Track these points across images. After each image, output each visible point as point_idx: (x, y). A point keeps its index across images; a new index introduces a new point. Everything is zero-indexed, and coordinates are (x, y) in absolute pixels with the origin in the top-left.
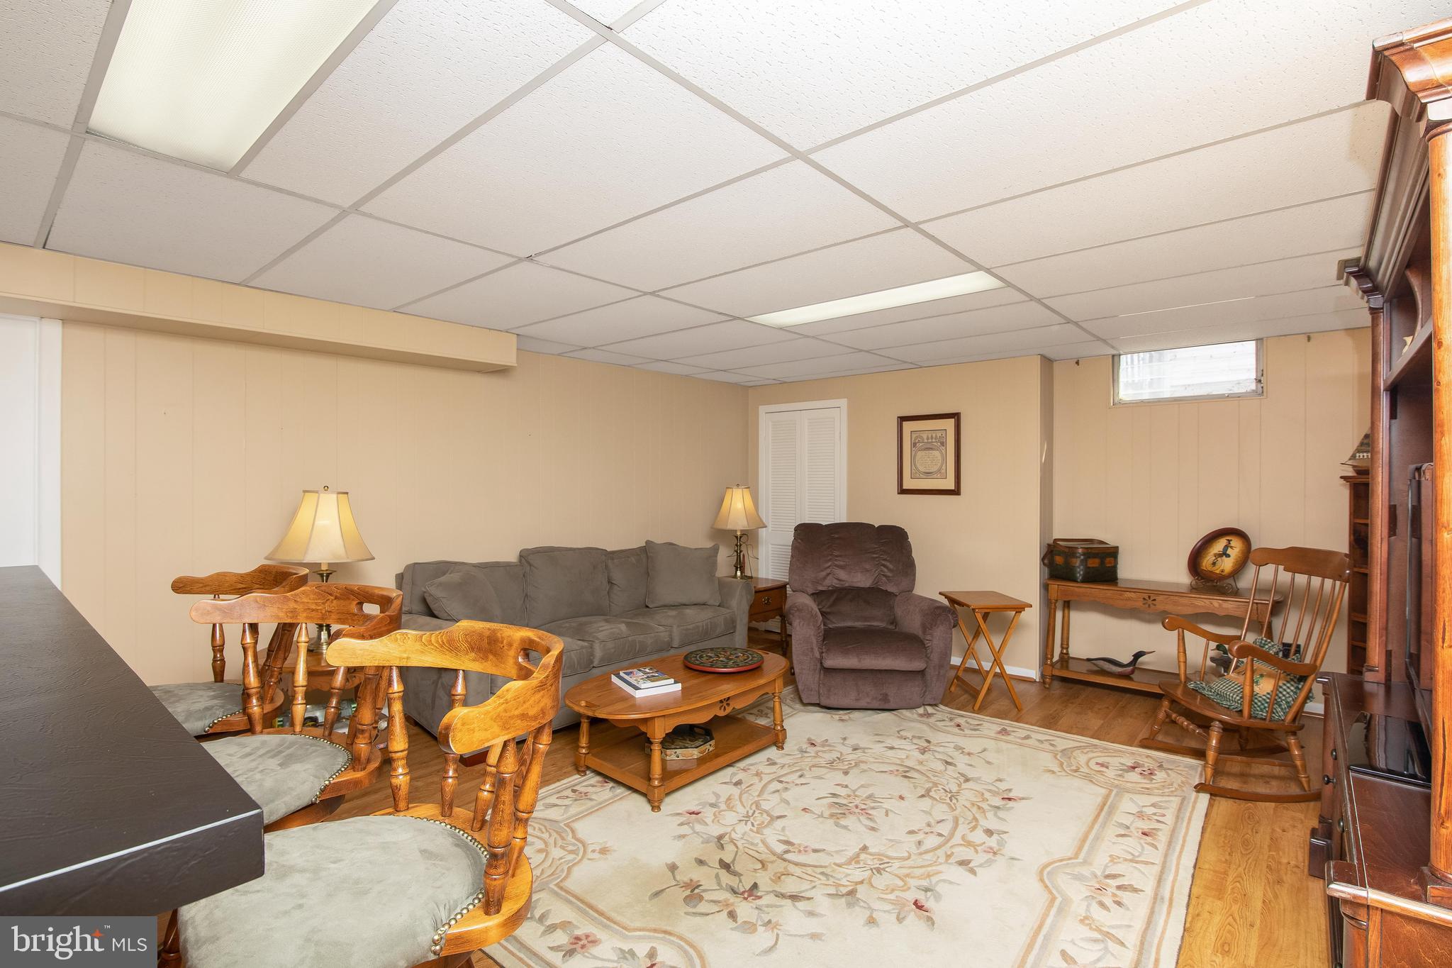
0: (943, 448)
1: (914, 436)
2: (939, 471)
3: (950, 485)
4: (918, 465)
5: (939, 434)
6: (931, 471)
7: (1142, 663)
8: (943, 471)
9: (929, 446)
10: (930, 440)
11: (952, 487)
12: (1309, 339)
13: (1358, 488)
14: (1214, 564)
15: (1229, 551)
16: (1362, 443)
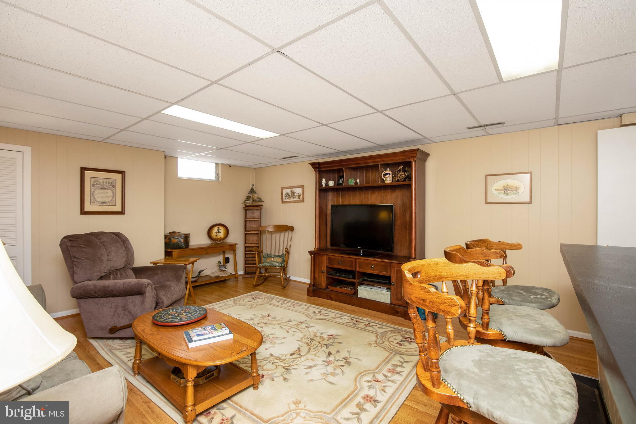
0: (114, 189)
1: (93, 180)
2: (111, 201)
3: (118, 208)
4: (96, 197)
5: (111, 181)
6: (105, 201)
7: (202, 274)
8: (114, 201)
9: (104, 187)
10: (105, 184)
11: (120, 210)
12: (230, 166)
13: (246, 210)
14: (217, 235)
15: (220, 231)
16: (246, 198)
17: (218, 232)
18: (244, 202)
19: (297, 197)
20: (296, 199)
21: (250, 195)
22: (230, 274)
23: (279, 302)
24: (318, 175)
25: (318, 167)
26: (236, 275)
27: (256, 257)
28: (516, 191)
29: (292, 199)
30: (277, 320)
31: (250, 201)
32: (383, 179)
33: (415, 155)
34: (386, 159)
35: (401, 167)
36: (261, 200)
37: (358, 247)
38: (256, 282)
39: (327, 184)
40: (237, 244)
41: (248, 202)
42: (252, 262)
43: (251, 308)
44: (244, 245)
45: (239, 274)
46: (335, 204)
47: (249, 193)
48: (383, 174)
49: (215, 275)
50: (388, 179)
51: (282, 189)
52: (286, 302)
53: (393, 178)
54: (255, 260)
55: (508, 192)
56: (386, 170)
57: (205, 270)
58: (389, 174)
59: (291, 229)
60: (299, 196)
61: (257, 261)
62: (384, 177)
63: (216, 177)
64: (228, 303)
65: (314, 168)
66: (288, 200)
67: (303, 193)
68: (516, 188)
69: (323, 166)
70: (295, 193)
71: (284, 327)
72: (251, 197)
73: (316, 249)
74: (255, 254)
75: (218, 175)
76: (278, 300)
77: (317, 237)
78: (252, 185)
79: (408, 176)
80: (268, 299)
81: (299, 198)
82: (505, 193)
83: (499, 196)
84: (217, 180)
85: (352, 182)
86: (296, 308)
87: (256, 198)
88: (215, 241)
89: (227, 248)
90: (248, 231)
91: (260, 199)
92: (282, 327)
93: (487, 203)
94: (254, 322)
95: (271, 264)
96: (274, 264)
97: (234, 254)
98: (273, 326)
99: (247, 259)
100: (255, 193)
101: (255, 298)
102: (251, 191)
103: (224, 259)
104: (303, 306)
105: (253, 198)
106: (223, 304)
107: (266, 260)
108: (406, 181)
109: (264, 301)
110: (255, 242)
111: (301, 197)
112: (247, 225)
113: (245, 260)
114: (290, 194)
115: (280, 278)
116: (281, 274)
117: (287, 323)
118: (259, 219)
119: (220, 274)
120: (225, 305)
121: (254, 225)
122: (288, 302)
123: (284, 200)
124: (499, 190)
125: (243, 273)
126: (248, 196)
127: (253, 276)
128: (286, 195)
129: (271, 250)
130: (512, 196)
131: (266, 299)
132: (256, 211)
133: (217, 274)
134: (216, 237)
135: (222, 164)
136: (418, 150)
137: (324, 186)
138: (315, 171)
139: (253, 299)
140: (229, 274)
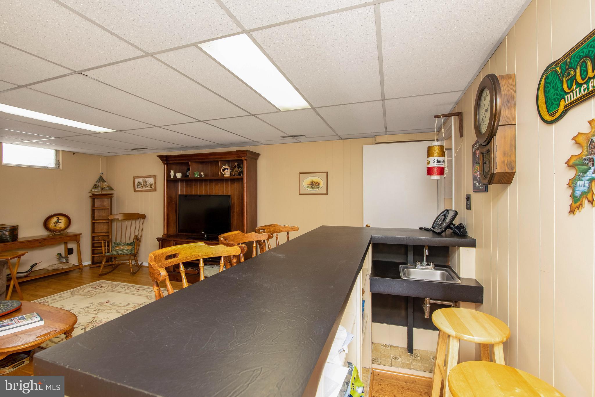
12: (74, 154)
13: (94, 199)
14: (55, 226)
15: (60, 221)
16: (93, 187)
17: (58, 222)
18: (91, 191)
19: (150, 187)
20: (148, 188)
21: (97, 184)
22: (73, 265)
23: (123, 288)
24: (166, 167)
25: (165, 159)
26: (81, 266)
27: (103, 246)
28: (318, 185)
29: (144, 188)
30: (115, 305)
31: (98, 189)
32: (223, 173)
33: (246, 155)
34: (223, 157)
35: (236, 164)
36: (111, 189)
37: (202, 232)
38: (102, 271)
39: (175, 176)
40: (82, 234)
41: (96, 190)
42: (99, 251)
43: (90, 297)
44: (91, 235)
45: (83, 265)
46: (184, 194)
47: (97, 182)
48: (222, 169)
49: (53, 267)
50: (227, 174)
51: (135, 178)
52: (130, 287)
53: (231, 172)
54: (102, 249)
55: (314, 186)
56: (225, 165)
57: (39, 263)
58: (228, 169)
59: (143, 217)
60: (151, 185)
61: (103, 250)
62: (223, 172)
63: (55, 165)
64: (63, 295)
65: (162, 160)
66: (140, 189)
67: (155, 183)
68: (318, 183)
69: (170, 159)
70: (148, 182)
71: (120, 311)
72: (100, 185)
73: (165, 236)
74: (101, 243)
75: (58, 162)
76: (122, 286)
77: (165, 224)
78: (101, 173)
79: (241, 171)
80: (112, 287)
81: (151, 187)
82: (311, 187)
83: (308, 189)
84: (57, 167)
85: (197, 175)
86: (140, 292)
87: (105, 187)
88: (53, 232)
89: (68, 238)
90: (97, 220)
91: (111, 187)
92: (118, 311)
93: (300, 194)
94: (88, 310)
95: (119, 252)
96: (123, 252)
97: (77, 244)
98: (109, 311)
99: (95, 249)
100: (104, 181)
101: (97, 287)
102: (100, 180)
103: (67, 250)
104: (147, 290)
105: (102, 186)
106: (59, 296)
107: (115, 248)
108: (241, 176)
109: (108, 289)
110: (105, 231)
111: (153, 186)
112: (96, 214)
113: (93, 250)
114: (142, 184)
115: (129, 265)
116: (129, 261)
117: (125, 307)
118: (108, 208)
119: (61, 266)
120: (60, 297)
121: (103, 214)
122: (132, 287)
123: (137, 189)
124: (307, 185)
125: (90, 264)
126: (95, 185)
127: (98, 265)
128: (138, 184)
129: (121, 238)
130: (316, 189)
131: (110, 287)
132: (106, 200)
133: (56, 267)
134: (54, 228)
135: (62, 151)
136: (247, 151)
137: (172, 177)
138: (163, 163)
139: (96, 288)
140: (71, 266)
